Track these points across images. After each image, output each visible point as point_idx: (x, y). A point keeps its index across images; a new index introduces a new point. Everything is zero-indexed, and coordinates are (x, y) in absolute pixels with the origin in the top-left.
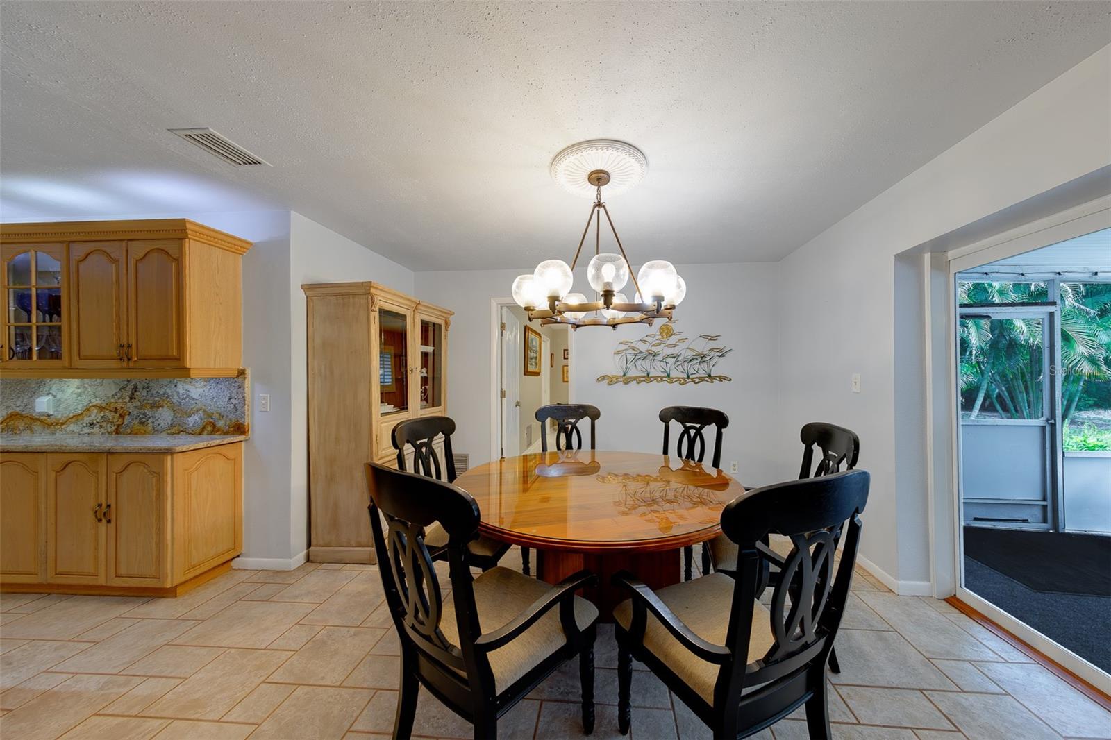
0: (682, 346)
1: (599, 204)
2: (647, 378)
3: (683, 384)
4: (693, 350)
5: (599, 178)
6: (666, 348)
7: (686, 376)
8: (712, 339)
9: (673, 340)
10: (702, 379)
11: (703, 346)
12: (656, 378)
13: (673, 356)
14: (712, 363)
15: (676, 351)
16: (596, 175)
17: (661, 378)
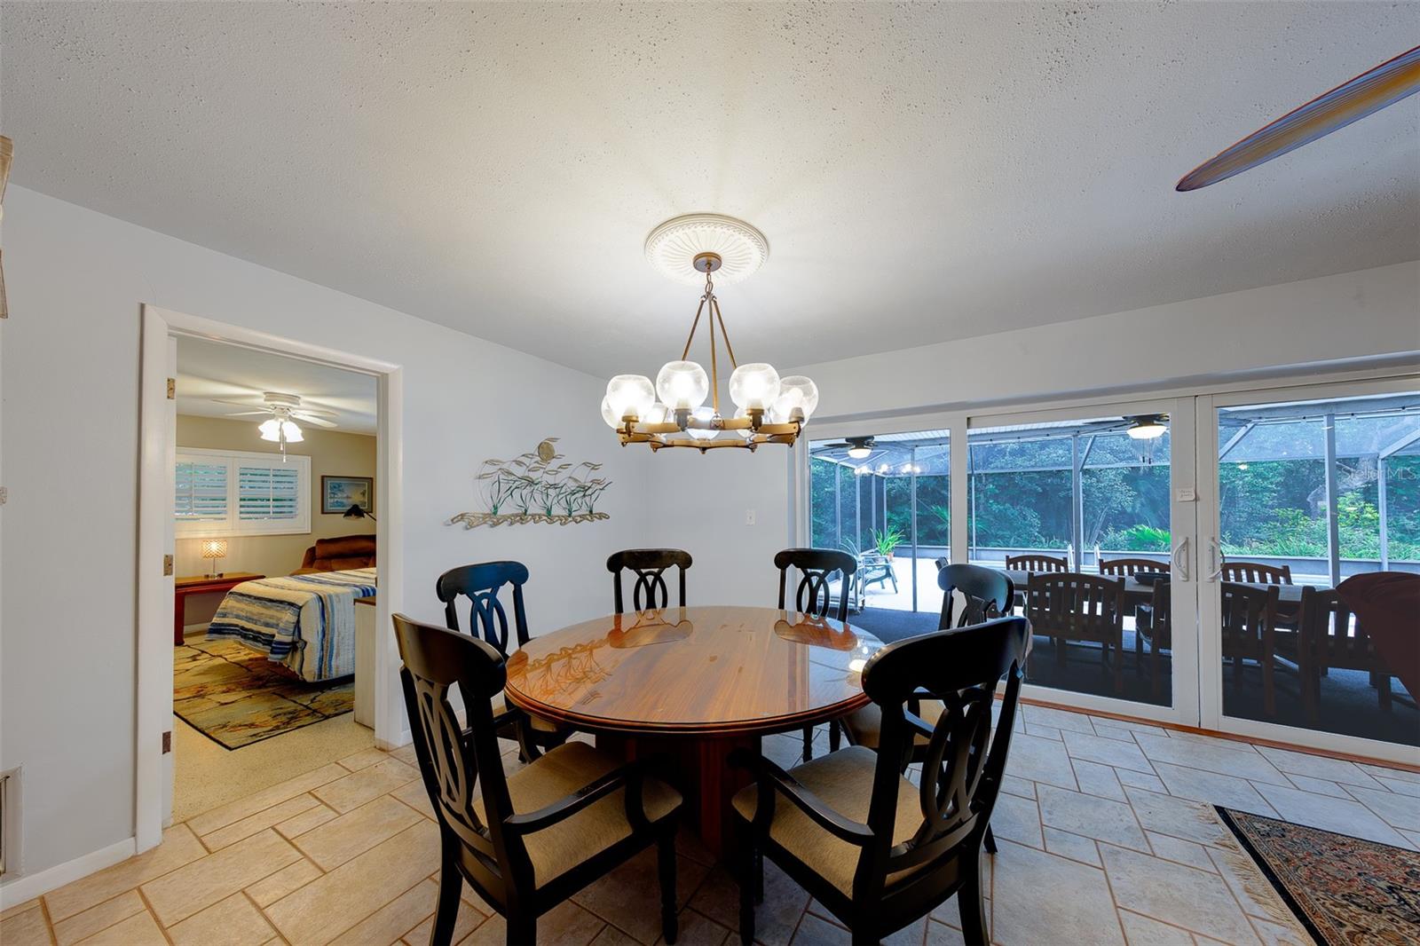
0: (564, 473)
1: (709, 295)
2: (522, 517)
3: (565, 523)
4: (576, 480)
5: (708, 262)
6: (545, 475)
7: (566, 513)
8: (595, 467)
9: (554, 464)
10: (583, 517)
11: (584, 476)
12: (533, 516)
13: (555, 486)
14: (594, 497)
15: (558, 479)
16: (704, 259)
17: (540, 516)
